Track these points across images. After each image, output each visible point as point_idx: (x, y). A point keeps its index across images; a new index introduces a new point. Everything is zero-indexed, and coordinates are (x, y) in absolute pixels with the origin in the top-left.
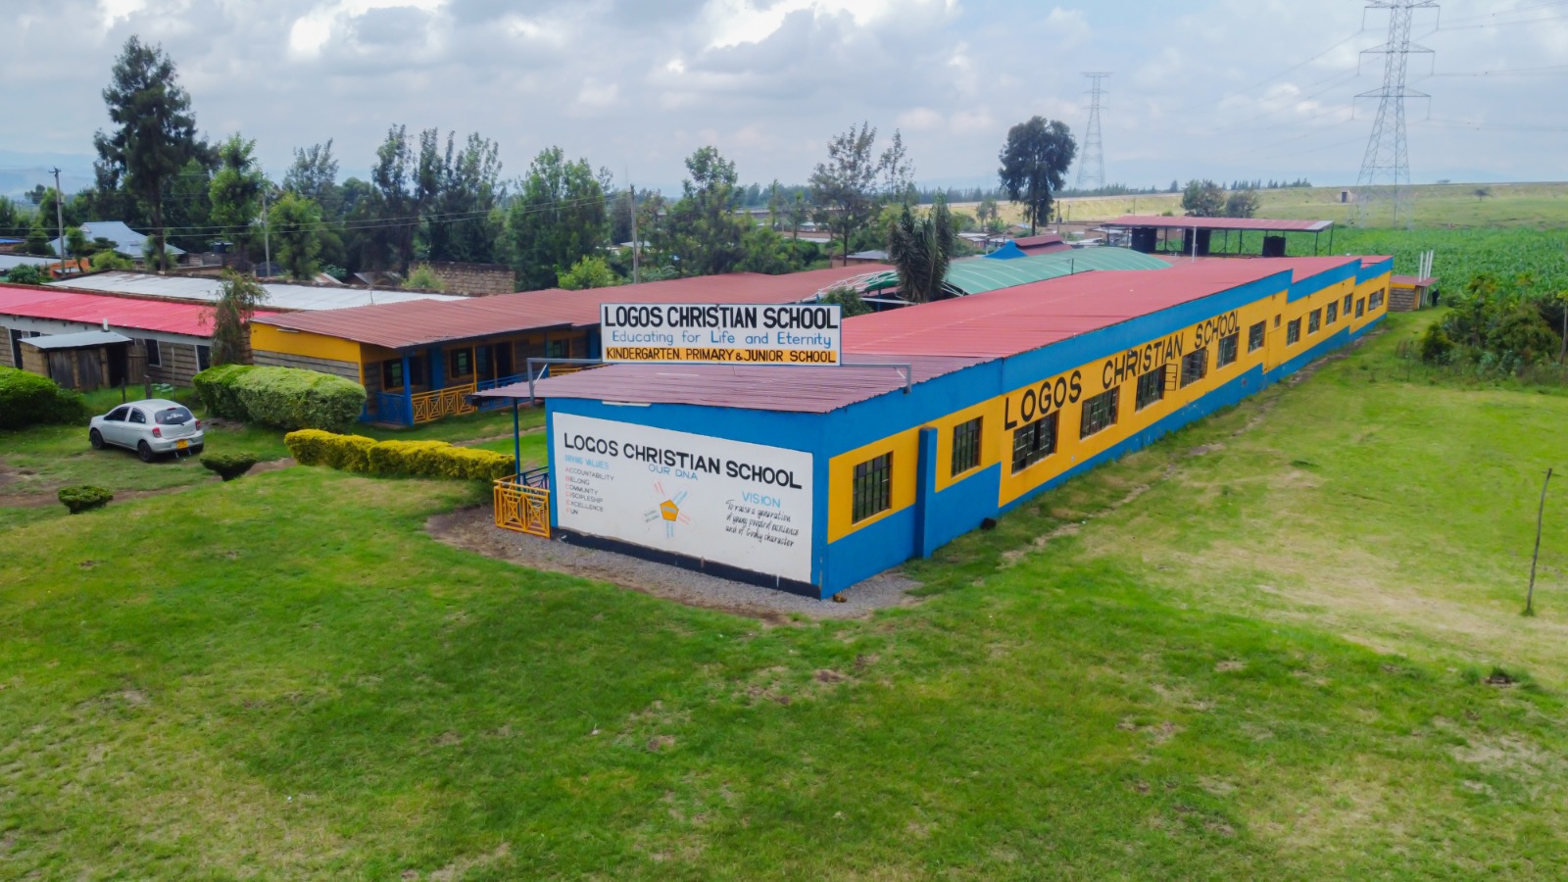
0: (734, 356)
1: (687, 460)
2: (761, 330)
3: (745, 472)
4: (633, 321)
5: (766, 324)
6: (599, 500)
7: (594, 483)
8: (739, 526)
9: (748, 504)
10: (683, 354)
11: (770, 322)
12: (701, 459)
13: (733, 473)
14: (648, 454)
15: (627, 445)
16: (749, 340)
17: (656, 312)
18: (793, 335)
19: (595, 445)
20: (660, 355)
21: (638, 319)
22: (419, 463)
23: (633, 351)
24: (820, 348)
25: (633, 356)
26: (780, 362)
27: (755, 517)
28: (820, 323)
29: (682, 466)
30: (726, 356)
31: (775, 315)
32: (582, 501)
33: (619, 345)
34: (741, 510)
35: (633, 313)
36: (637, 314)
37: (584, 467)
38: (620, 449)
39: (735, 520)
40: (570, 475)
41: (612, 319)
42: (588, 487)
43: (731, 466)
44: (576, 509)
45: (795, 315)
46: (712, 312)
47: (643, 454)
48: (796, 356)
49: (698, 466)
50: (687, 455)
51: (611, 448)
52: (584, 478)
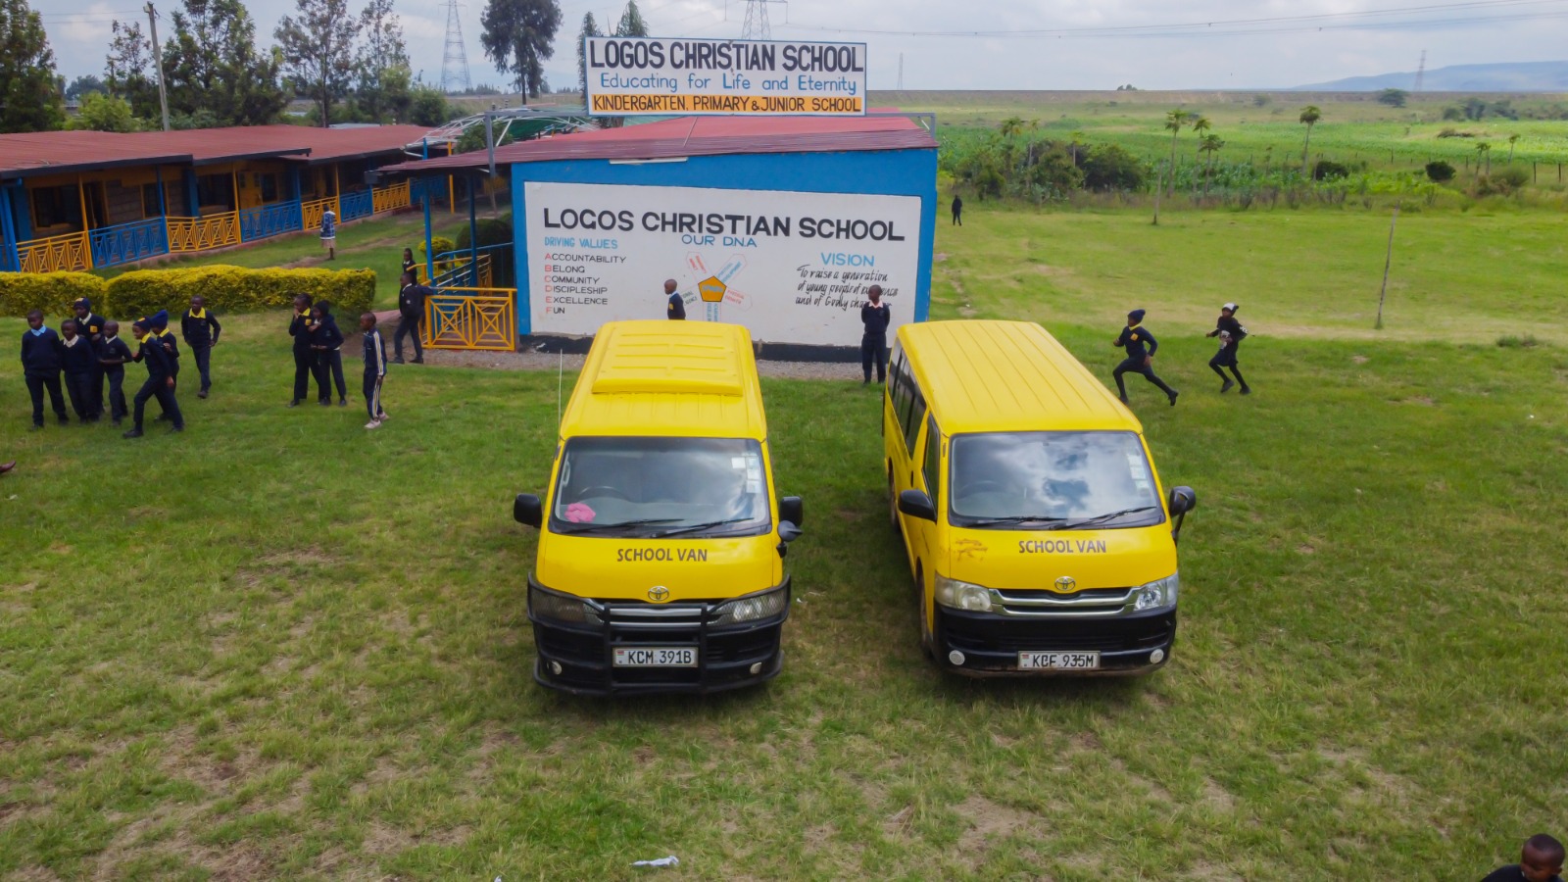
0: (749, 105)
1: (741, 225)
2: (779, 73)
3: (826, 229)
4: (627, 61)
5: (785, 66)
6: (601, 291)
7: (592, 269)
8: (815, 295)
9: (830, 268)
10: (689, 103)
11: (790, 63)
12: (762, 220)
13: (809, 232)
14: (681, 222)
15: (647, 215)
16: (767, 85)
17: (656, 49)
18: (815, 79)
19: (596, 219)
20: (662, 104)
21: (634, 58)
22: (211, 293)
23: (627, 99)
24: (844, 94)
25: (628, 106)
26: (800, 112)
27: (839, 282)
28: (844, 65)
29: (734, 231)
30: (741, 105)
31: (796, 55)
32: (572, 294)
33: (609, 92)
34: (819, 276)
35: (627, 51)
36: (632, 51)
37: (578, 250)
38: (637, 221)
39: (810, 289)
40: (552, 263)
41: (600, 58)
42: (581, 276)
43: (806, 224)
44: (562, 306)
45: (817, 55)
46: (724, 50)
47: (673, 223)
48: (818, 104)
49: (757, 229)
50: (741, 218)
51: (624, 220)
52: (576, 264)
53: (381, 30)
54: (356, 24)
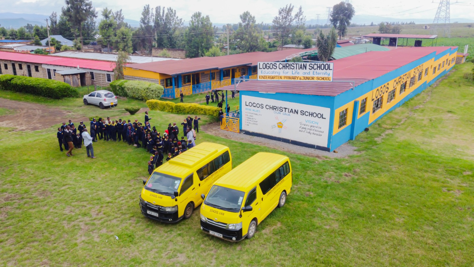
0: (299, 78)
1: (287, 110)
2: (308, 70)
3: (307, 114)
4: (268, 68)
5: (309, 69)
6: (256, 122)
7: (255, 116)
8: (304, 130)
9: (307, 123)
10: (283, 78)
11: (311, 68)
12: (292, 110)
13: (302, 114)
14: (274, 108)
15: (267, 105)
16: (304, 73)
17: (275, 65)
18: (317, 72)
19: (256, 105)
20: (276, 78)
21: (269, 67)
22: (191, 110)
23: (267, 77)
24: (326, 76)
25: (267, 78)
26: (313, 80)
27: (309, 127)
28: (327, 68)
29: (285, 112)
30: (296, 78)
31: (313, 66)
32: (250, 122)
33: (263, 75)
34: (305, 125)
35: (268, 65)
36: (269, 65)
37: (252, 112)
38: (264, 106)
39: (302, 128)
40: (247, 114)
41: (261, 67)
42: (253, 118)
43: (302, 112)
44: (248, 124)
45: (319, 66)
46: (293, 65)
47: (272, 108)
48: (318, 78)
49: (291, 112)
50: (287, 109)
51: (261, 106)
52: (252, 115)
53: (300, 20)
54: (293, 18)
